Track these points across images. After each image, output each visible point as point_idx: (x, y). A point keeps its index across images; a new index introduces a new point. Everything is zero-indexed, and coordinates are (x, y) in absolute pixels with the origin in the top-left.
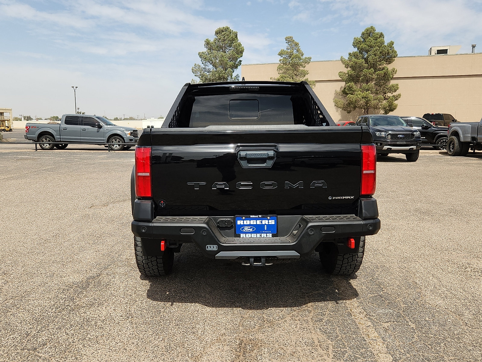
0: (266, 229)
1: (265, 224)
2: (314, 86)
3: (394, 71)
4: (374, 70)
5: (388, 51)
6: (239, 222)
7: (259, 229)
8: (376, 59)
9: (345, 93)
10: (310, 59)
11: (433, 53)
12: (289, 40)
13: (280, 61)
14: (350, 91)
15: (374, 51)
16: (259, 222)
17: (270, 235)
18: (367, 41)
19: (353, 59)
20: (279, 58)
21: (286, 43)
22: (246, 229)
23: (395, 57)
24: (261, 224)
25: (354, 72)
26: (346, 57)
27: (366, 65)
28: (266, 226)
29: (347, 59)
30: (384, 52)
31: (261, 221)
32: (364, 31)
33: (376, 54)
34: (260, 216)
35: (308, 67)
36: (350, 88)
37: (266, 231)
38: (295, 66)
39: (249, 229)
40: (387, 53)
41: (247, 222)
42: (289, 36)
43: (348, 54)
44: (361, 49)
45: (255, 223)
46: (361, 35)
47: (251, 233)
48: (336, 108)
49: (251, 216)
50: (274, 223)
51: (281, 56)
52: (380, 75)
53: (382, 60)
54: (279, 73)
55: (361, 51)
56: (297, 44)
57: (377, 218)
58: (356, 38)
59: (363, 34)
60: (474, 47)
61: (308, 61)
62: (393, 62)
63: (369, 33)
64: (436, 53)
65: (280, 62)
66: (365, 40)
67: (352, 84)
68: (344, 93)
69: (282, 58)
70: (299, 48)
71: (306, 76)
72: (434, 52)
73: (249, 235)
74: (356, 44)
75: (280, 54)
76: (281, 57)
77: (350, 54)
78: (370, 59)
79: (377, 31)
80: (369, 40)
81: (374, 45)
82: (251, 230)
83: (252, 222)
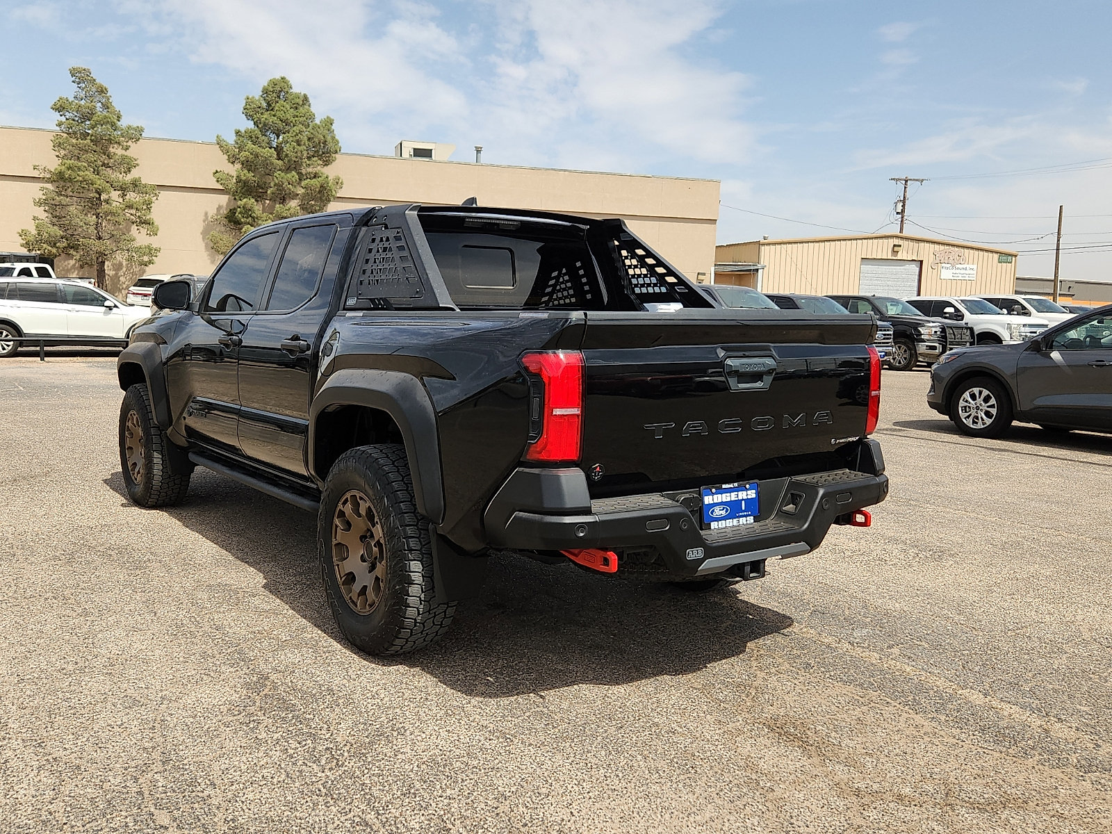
0: (743, 509)
1: (743, 500)
2: (155, 198)
3: (338, 182)
4: (297, 177)
5: (324, 137)
6: (708, 500)
7: (734, 509)
8: (302, 152)
9: (233, 220)
10: (140, 130)
11: (406, 154)
12: (81, 76)
13: (59, 125)
14: (247, 218)
15: (295, 133)
16: (733, 497)
17: (751, 519)
18: (277, 108)
19: (250, 145)
20: (56, 116)
21: (73, 82)
22: (718, 512)
23: (336, 152)
24: (737, 499)
25: (253, 175)
26: (231, 139)
27: (280, 162)
28: (743, 502)
29: (233, 143)
30: (316, 140)
31: (736, 493)
32: (266, 85)
33: (301, 141)
34: (736, 485)
35: (134, 150)
36: (247, 212)
37: (744, 511)
38: (102, 144)
39: (721, 512)
40: (322, 141)
41: (718, 498)
42: (81, 66)
43: (234, 132)
44: (265, 125)
45: (729, 499)
46: (261, 93)
47: (724, 518)
48: (209, 255)
49: (724, 486)
50: (754, 496)
51: (61, 113)
52: (312, 188)
53: (313, 156)
54: (58, 156)
55: (264, 128)
56: (102, 91)
57: (882, 474)
58: (250, 97)
59: (266, 91)
60: (478, 150)
61: (135, 135)
62: (333, 163)
63: (277, 92)
64: (412, 153)
65: (58, 128)
66: (270, 107)
67: (250, 202)
68: (230, 221)
69: (63, 119)
70: (110, 101)
71: (133, 170)
72: (407, 152)
73: (722, 524)
74: (251, 111)
75: (60, 108)
76: (61, 115)
77: (238, 133)
78: (287, 148)
79: (295, 90)
80: (282, 108)
81: (294, 121)
82: (723, 513)
83: (725, 497)
